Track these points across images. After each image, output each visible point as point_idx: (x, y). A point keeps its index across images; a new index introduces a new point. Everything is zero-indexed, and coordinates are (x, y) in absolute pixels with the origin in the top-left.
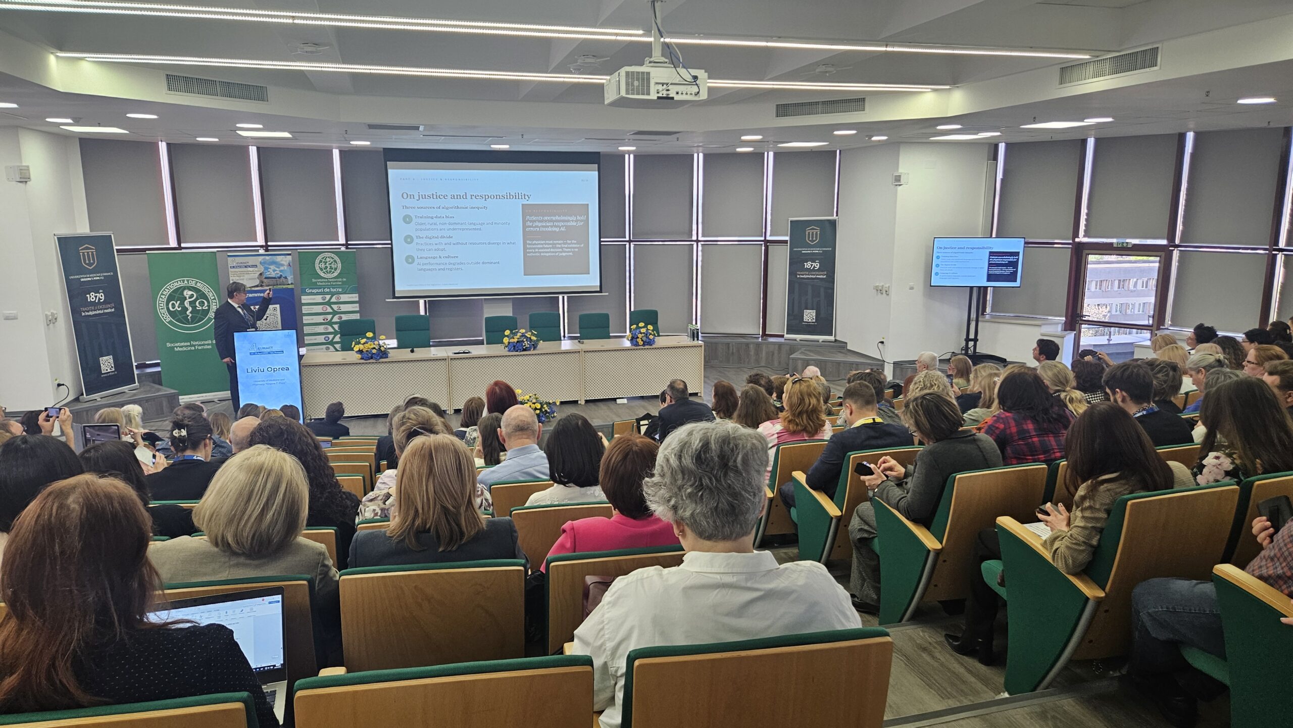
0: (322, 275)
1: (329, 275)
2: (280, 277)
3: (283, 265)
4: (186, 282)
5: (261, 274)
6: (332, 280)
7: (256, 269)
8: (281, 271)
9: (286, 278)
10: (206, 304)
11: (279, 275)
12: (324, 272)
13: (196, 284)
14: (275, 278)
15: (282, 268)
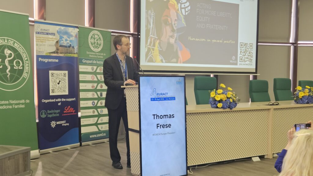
0: (92, 48)
1: (96, 49)
2: (70, 47)
3: (72, 36)
4: (6, 41)
5: (57, 42)
6: (97, 54)
7: (54, 37)
8: (71, 41)
9: (73, 47)
10: (21, 64)
11: (69, 45)
12: (93, 47)
13: (14, 44)
14: (66, 47)
15: (71, 39)
